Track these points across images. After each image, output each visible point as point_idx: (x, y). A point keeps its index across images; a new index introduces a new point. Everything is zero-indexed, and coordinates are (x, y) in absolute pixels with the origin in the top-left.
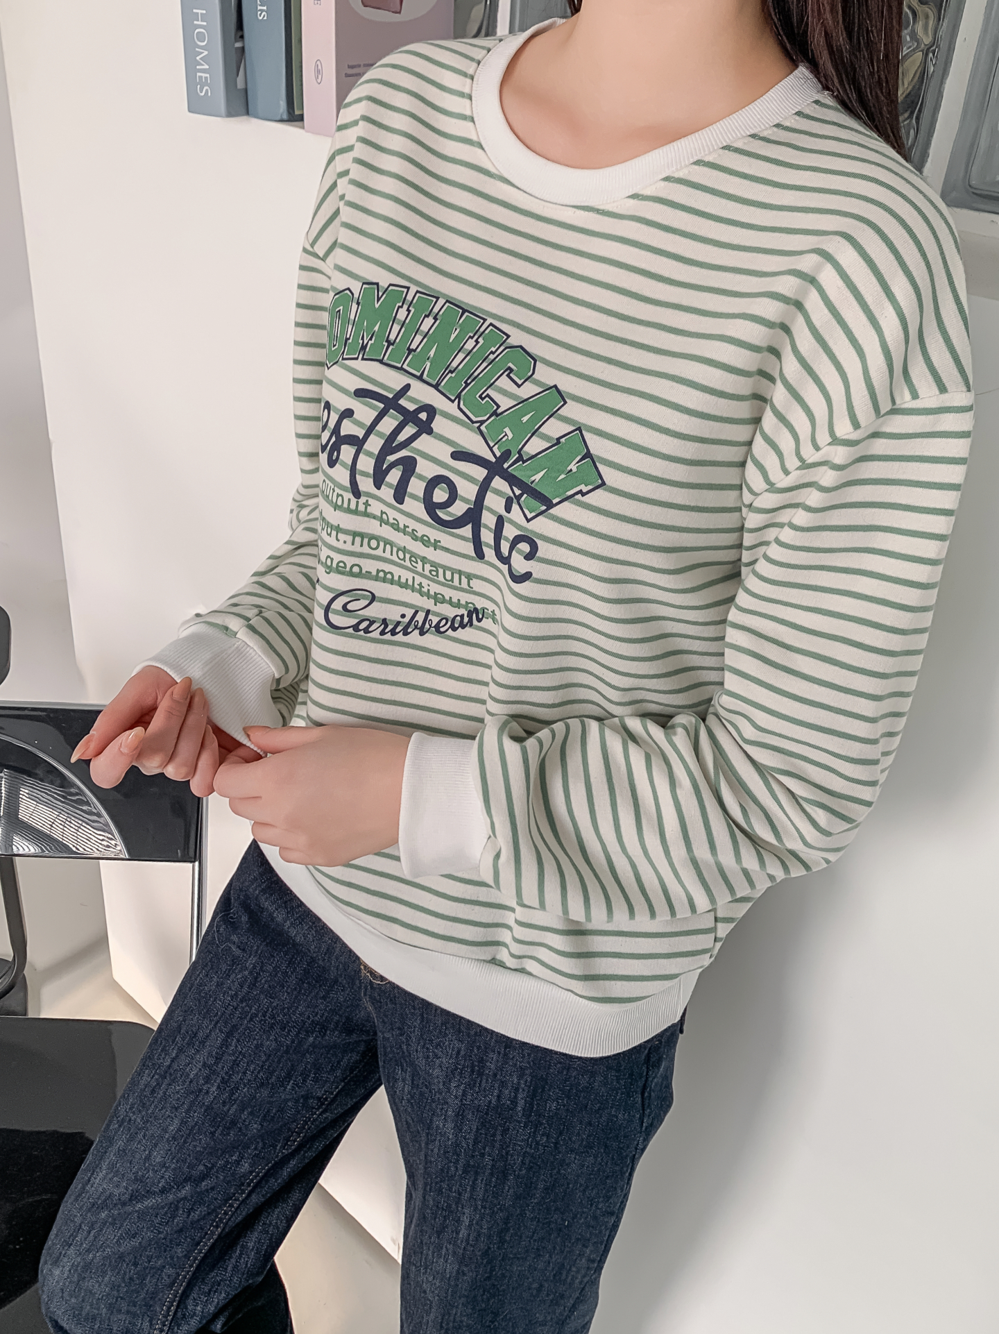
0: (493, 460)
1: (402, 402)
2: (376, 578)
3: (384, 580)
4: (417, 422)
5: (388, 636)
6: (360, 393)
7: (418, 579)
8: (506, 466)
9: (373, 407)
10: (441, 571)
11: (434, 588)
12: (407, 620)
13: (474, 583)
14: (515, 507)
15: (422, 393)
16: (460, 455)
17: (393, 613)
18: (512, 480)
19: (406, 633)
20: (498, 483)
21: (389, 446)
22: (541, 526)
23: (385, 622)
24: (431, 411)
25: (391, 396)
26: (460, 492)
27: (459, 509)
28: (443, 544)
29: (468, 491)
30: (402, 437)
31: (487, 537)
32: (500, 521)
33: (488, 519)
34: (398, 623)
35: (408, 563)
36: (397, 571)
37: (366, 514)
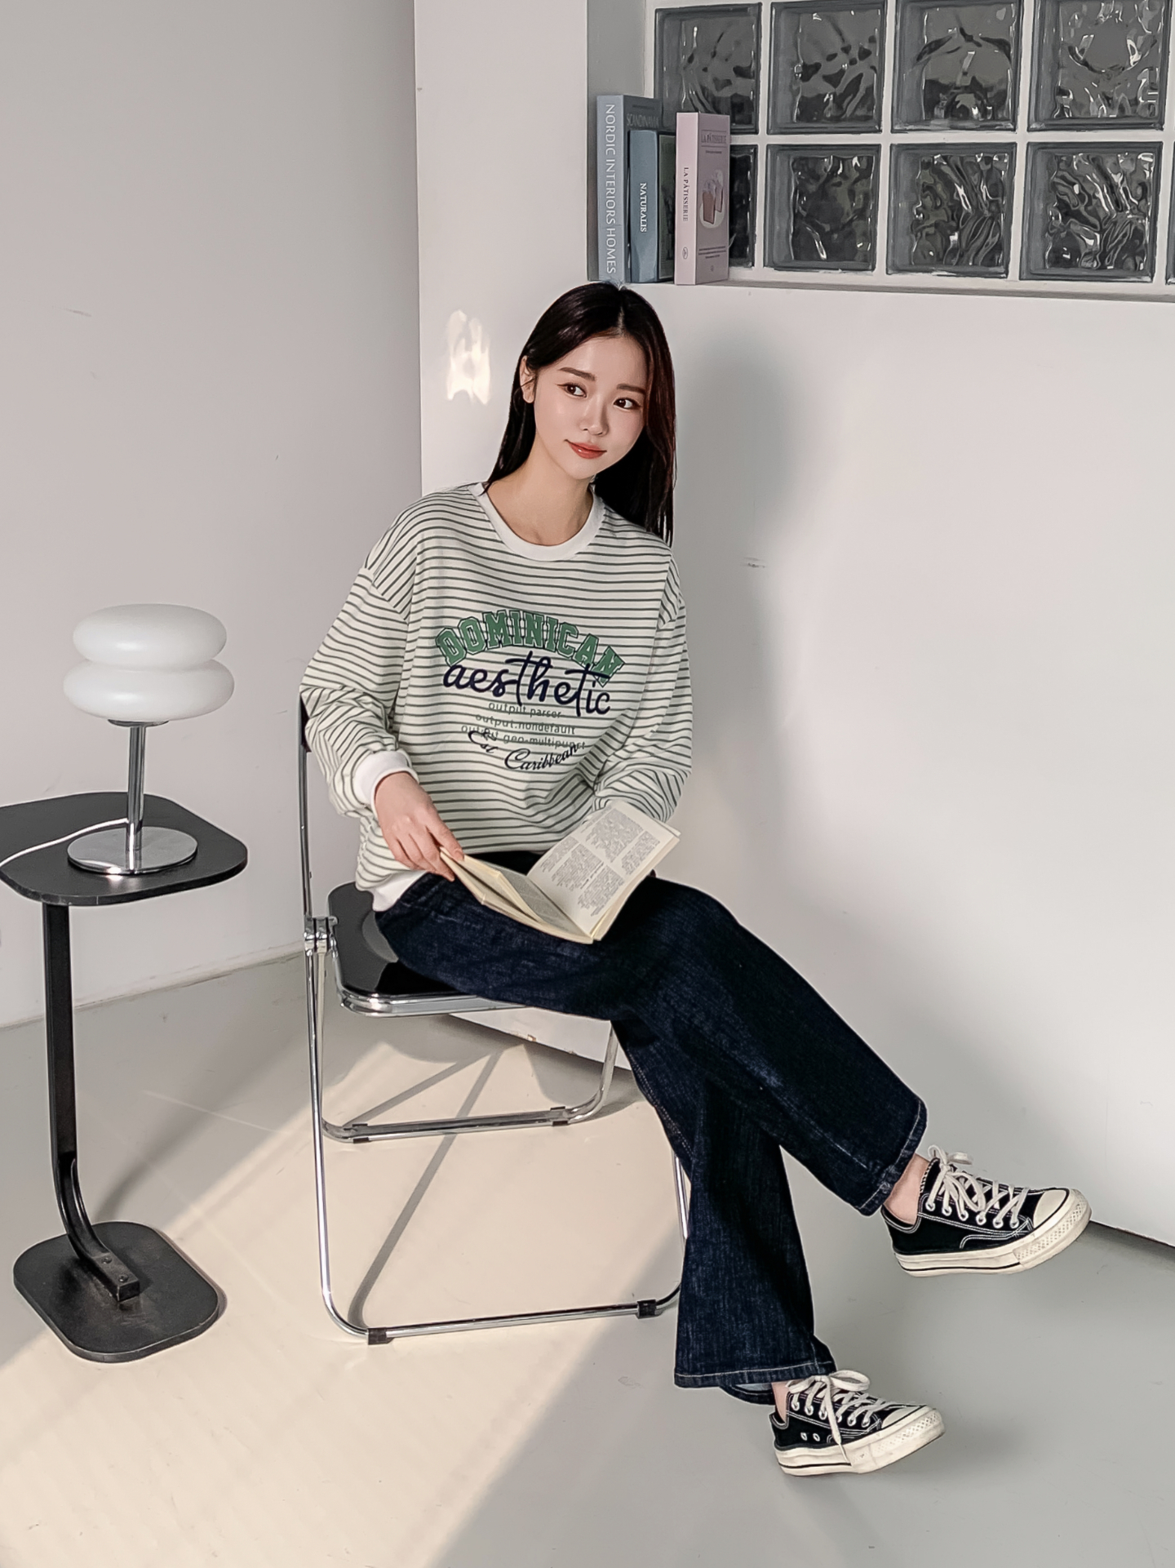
0: (583, 669)
1: (532, 659)
2: (530, 743)
3: (533, 743)
4: (544, 665)
5: (536, 770)
6: (508, 662)
7: (548, 737)
8: (590, 669)
9: (520, 665)
10: (560, 728)
11: (556, 739)
12: (543, 761)
13: (575, 730)
14: (597, 684)
15: (539, 653)
16: (568, 672)
17: (538, 759)
18: (593, 674)
19: (543, 767)
20: (589, 677)
21: (533, 680)
22: (608, 687)
23: (535, 763)
24: (548, 659)
25: (525, 658)
26: (572, 686)
27: (571, 693)
28: (562, 714)
29: (575, 685)
30: (539, 673)
31: (583, 704)
32: (590, 692)
33: (584, 694)
34: (540, 763)
35: (544, 731)
36: (538, 737)
37: (524, 713)
